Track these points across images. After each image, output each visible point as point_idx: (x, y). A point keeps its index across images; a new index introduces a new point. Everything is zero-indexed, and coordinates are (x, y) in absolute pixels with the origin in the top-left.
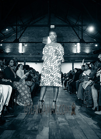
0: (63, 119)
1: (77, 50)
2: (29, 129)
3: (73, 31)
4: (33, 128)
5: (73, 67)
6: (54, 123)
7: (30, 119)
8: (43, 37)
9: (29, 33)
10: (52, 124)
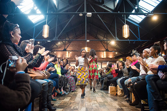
0: (96, 102)
1: (104, 56)
2: (72, 108)
3: (101, 44)
4: (75, 108)
5: (101, 67)
6: (89, 104)
7: (72, 101)
8: (82, 47)
9: (73, 45)
10: (88, 105)
